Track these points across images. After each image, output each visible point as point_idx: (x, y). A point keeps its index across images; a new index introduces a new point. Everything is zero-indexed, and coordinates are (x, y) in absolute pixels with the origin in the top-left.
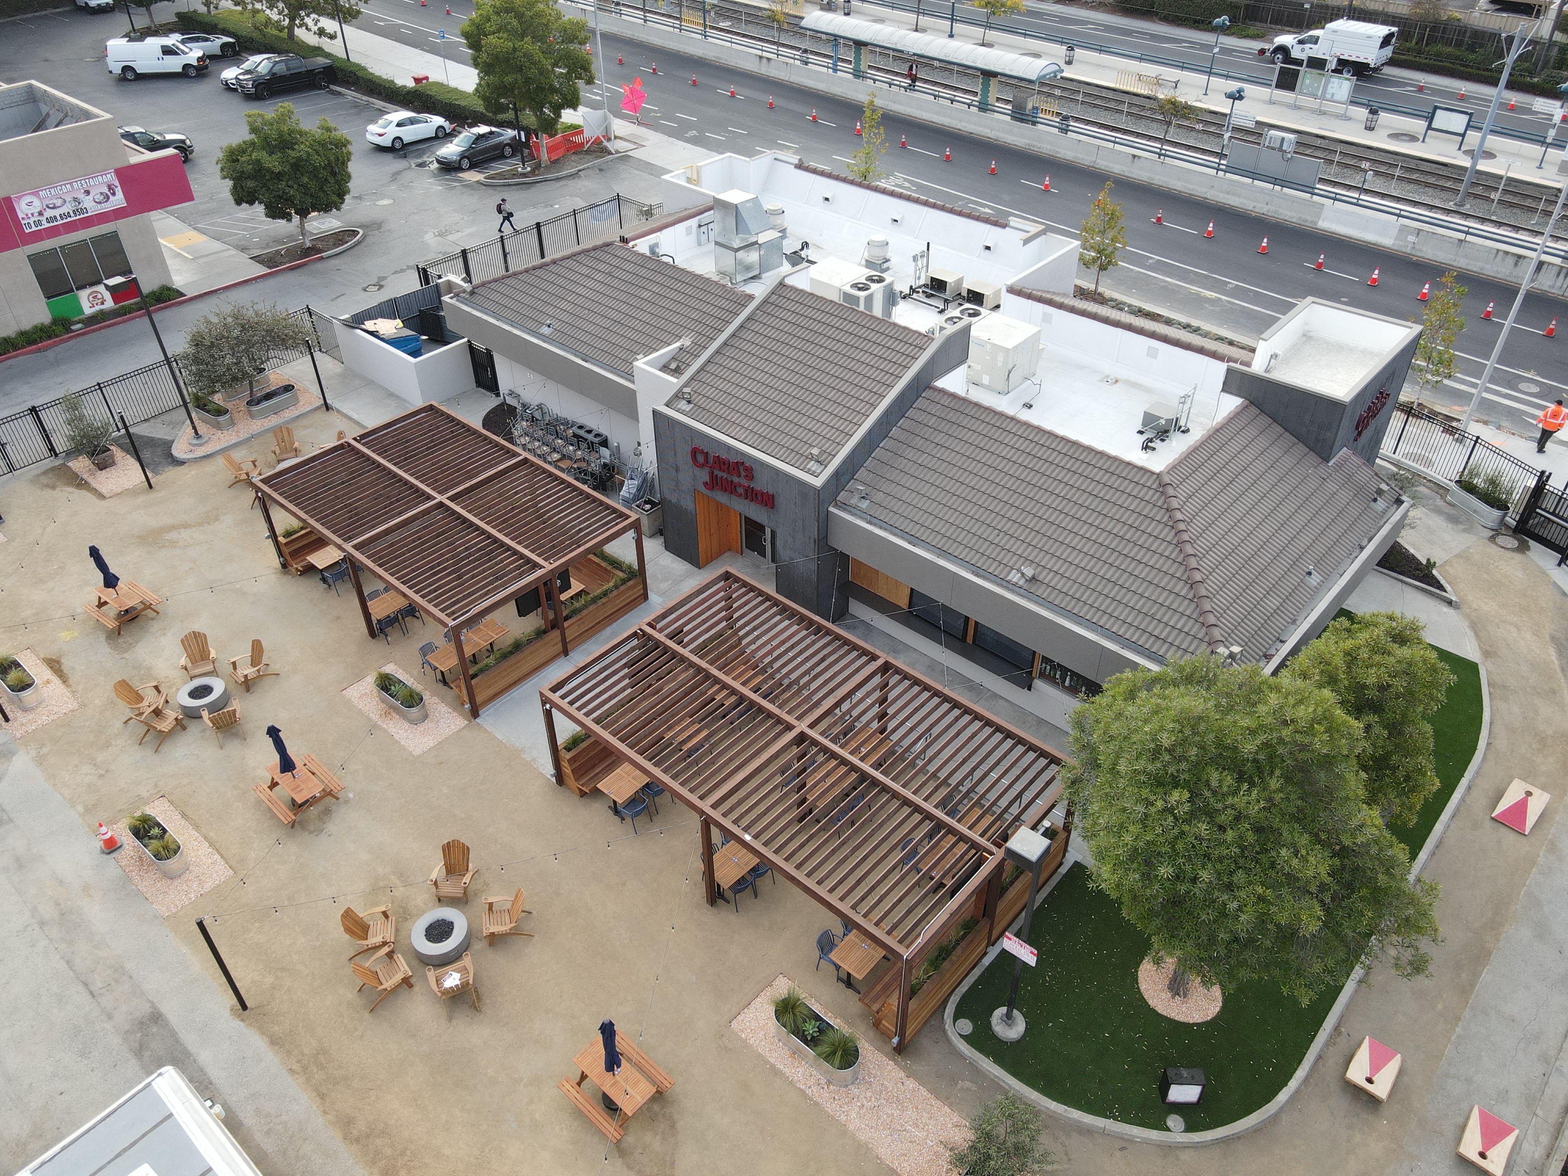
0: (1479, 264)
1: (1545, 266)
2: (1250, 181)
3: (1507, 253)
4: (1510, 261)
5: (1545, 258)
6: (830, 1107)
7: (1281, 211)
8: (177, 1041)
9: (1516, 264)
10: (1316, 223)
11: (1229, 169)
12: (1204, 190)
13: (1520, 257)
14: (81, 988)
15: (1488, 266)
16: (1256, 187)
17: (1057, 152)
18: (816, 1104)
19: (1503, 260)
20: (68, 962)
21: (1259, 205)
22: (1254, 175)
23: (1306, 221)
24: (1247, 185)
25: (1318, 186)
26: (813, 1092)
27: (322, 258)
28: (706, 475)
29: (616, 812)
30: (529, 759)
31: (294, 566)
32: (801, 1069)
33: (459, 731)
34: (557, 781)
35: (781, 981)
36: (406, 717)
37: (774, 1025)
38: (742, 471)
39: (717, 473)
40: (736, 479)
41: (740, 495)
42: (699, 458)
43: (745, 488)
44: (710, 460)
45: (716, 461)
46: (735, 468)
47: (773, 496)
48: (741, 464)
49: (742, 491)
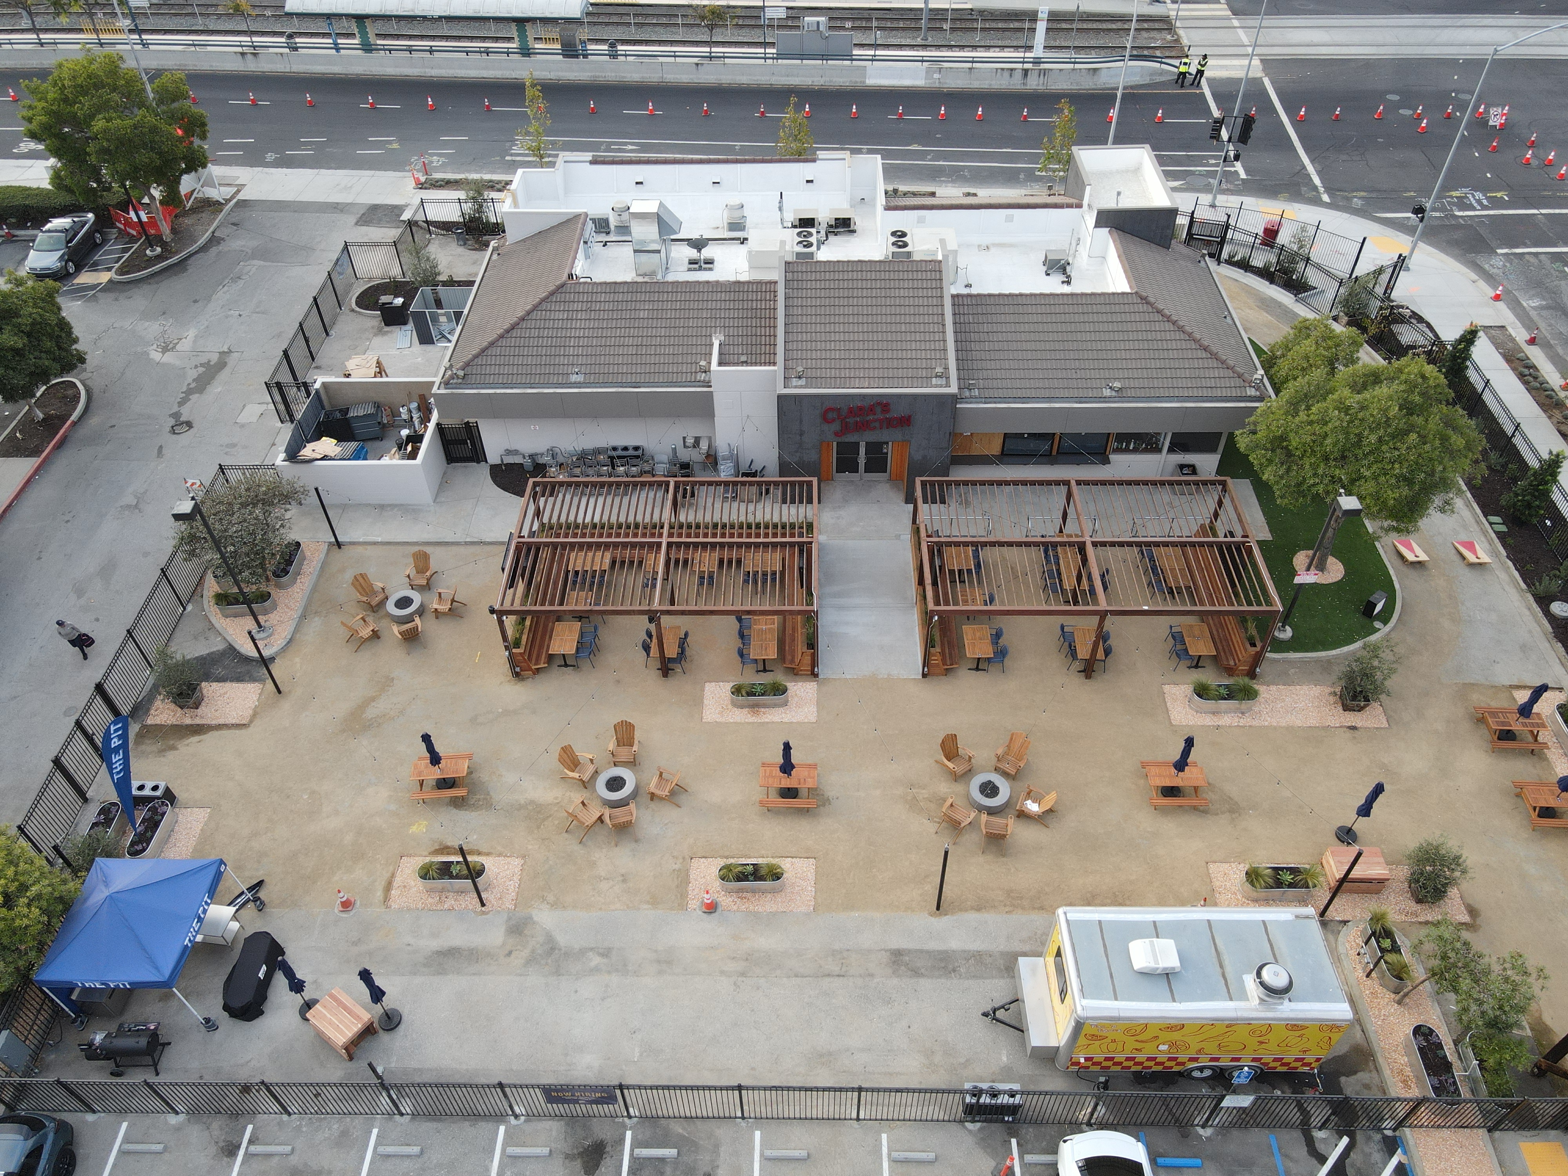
0: (987, 82)
1: (1030, 72)
2: (799, 62)
3: (1003, 69)
4: (1006, 74)
5: (1026, 66)
6: (1255, 723)
7: (834, 80)
8: (928, 952)
9: (1011, 75)
10: (864, 82)
11: (780, 56)
12: (768, 78)
13: (1012, 70)
14: (828, 979)
15: (993, 82)
16: (807, 65)
17: (625, 77)
18: (1250, 726)
19: (1002, 75)
20: (796, 976)
21: (815, 79)
22: (802, 57)
23: (856, 82)
24: (798, 65)
25: (854, 52)
26: (1242, 722)
27: (74, 424)
28: (836, 426)
29: (977, 669)
30: (886, 676)
31: (533, 667)
32: (1226, 718)
33: (819, 690)
34: (924, 675)
35: (1166, 688)
36: (775, 706)
37: (1191, 708)
38: (878, 409)
39: (851, 420)
40: (871, 417)
41: (875, 428)
42: (830, 415)
43: (881, 421)
44: (844, 413)
45: (851, 411)
46: (871, 409)
47: (910, 417)
48: (879, 404)
49: (877, 424)
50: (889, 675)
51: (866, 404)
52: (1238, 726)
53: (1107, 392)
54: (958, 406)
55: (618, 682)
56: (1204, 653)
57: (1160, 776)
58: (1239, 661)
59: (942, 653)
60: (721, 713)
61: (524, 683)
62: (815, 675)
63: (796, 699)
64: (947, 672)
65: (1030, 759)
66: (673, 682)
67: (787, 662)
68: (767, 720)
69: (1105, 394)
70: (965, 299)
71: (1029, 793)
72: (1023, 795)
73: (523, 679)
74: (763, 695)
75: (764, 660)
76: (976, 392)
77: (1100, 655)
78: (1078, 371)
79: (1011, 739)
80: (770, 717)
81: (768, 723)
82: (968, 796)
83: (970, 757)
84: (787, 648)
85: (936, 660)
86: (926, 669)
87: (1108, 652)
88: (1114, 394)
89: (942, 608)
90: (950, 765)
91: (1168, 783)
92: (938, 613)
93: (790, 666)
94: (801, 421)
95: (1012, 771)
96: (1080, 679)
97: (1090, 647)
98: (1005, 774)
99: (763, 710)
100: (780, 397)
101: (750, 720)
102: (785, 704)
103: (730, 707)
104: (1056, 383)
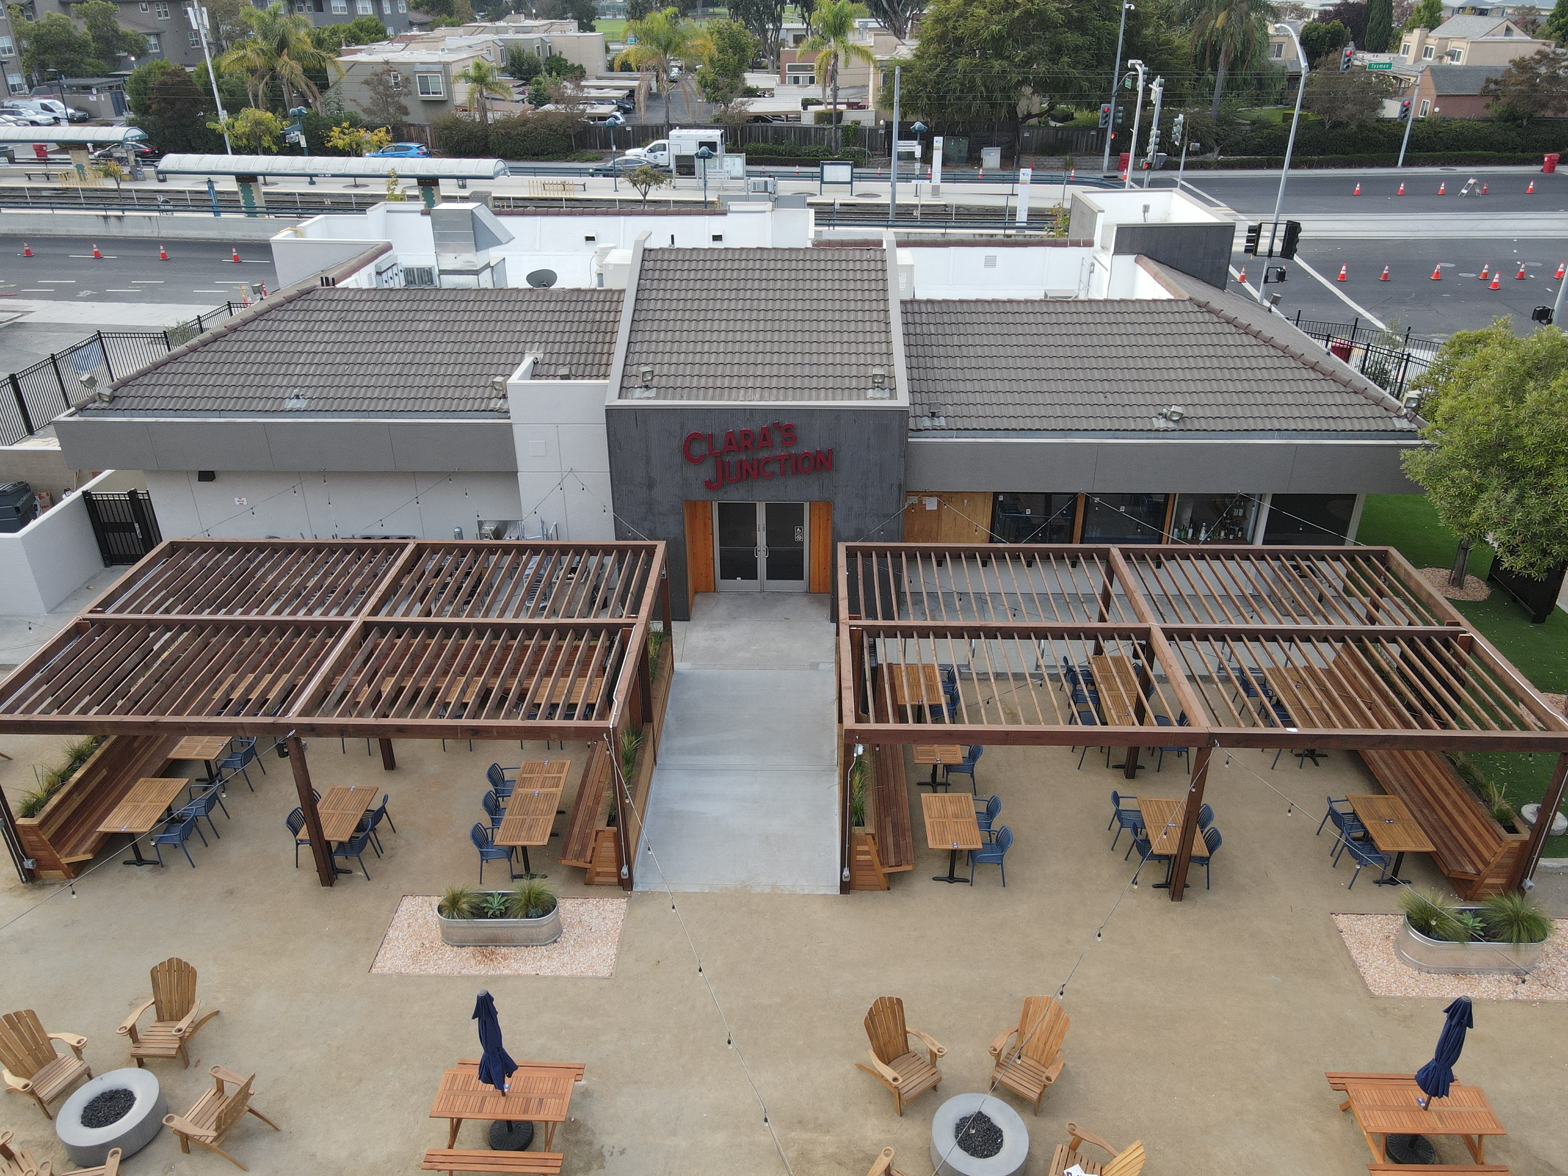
28: (707, 471)
29: (951, 878)
30: (768, 890)
31: (64, 861)
32: (1484, 983)
33: (629, 913)
34: (846, 887)
35: (1342, 921)
36: (529, 942)
37: (1405, 962)
38: (777, 438)
39: (731, 458)
40: (764, 454)
41: (772, 475)
42: (698, 449)
43: (783, 460)
44: (720, 444)
45: (730, 438)
46: (765, 436)
47: (830, 451)
48: (776, 425)
49: (774, 467)
50: (774, 887)
51: (755, 426)
52: (1516, 1000)
53: (1161, 423)
54: (909, 440)
55: (231, 892)
56: (1410, 846)
57: (1385, 1107)
58: (1486, 863)
59: (879, 838)
60: (415, 958)
61: (38, 894)
62: (626, 884)
63: (578, 931)
64: (892, 881)
65: (1070, 1064)
66: (340, 894)
67: (569, 856)
68: (506, 972)
69: (1156, 426)
70: (922, 305)
71: (1073, 1147)
72: (1059, 1154)
73: (42, 886)
74: (502, 916)
75: (524, 848)
76: (942, 422)
77: (1199, 847)
78: (1108, 395)
79: (1025, 1014)
80: (515, 965)
81: (506, 977)
82: (929, 1151)
83: (934, 1056)
84: (576, 830)
85: (866, 852)
86: (846, 872)
87: (1213, 842)
88: (1171, 425)
89: (872, 726)
90: (888, 1072)
91: (1406, 1126)
92: (865, 737)
93: (575, 863)
94: (648, 462)
95: (1033, 1093)
96: (1162, 899)
97: (1177, 834)
98: (1015, 1099)
99: (504, 950)
100: (610, 412)
101: (474, 971)
102: (554, 937)
103: (438, 943)
104: (1074, 411)
